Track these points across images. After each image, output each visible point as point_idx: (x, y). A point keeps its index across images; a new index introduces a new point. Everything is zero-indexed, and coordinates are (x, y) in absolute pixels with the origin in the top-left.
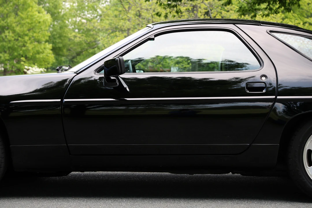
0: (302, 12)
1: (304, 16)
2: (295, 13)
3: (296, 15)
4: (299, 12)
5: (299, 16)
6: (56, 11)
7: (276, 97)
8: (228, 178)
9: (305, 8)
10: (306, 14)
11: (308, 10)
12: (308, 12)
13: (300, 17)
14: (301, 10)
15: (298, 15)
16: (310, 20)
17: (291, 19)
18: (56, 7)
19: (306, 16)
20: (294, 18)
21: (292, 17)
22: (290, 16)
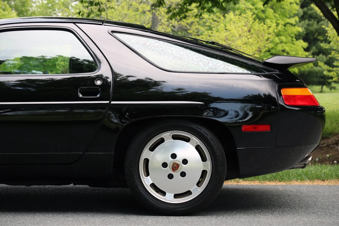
0: (284, 11)
1: (286, 17)
2: (277, 13)
3: (277, 15)
4: (281, 12)
5: (281, 16)
6: (23, 9)
7: (110, 102)
8: (68, 189)
9: (286, 7)
10: (289, 14)
11: (291, 10)
12: (291, 12)
13: (282, 18)
14: (282, 10)
15: (279, 15)
16: (292, 20)
17: (272, 19)
18: (23, 4)
19: (288, 16)
20: (274, 18)
21: (273, 17)
22: (271, 16)
